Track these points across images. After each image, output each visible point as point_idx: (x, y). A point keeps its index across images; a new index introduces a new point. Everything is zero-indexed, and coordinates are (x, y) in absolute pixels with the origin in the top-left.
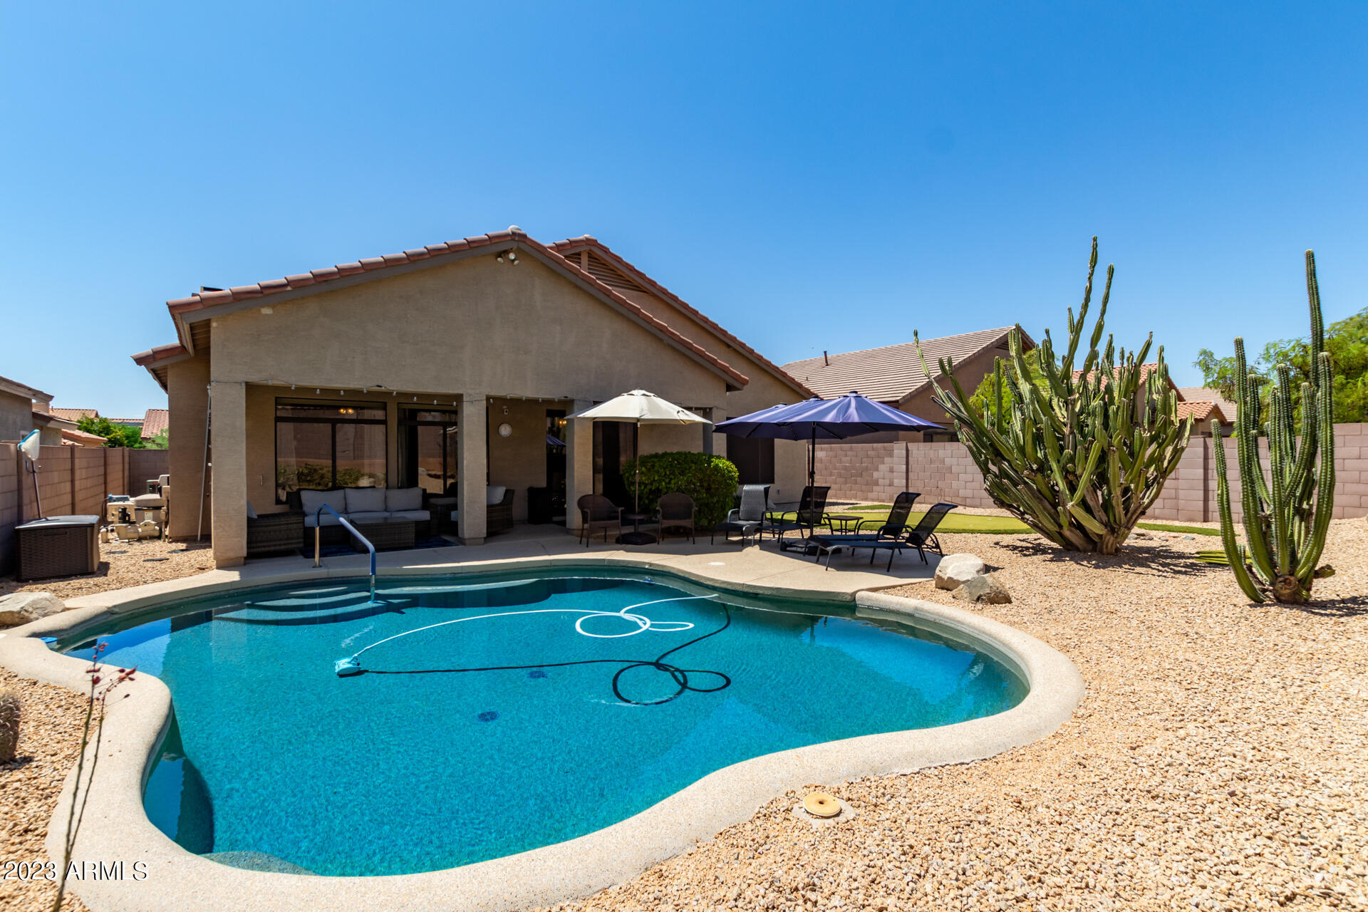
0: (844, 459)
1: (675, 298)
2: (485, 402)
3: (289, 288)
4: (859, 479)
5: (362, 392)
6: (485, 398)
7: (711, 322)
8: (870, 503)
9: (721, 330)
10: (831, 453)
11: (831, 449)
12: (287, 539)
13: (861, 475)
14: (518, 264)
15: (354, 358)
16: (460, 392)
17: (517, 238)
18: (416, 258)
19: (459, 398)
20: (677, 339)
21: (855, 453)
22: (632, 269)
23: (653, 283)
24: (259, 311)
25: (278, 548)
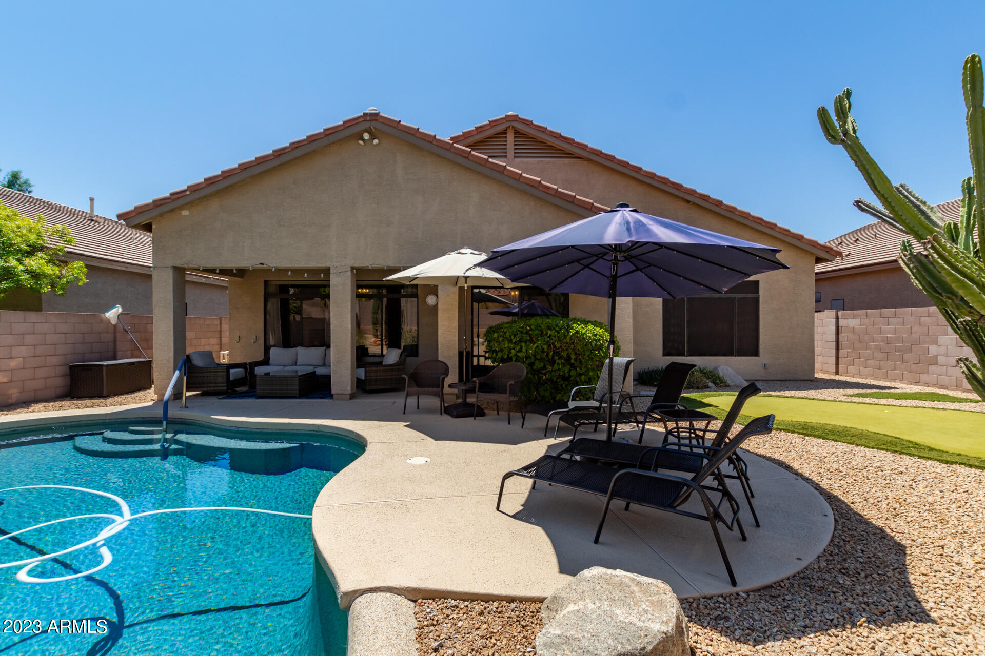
0: (884, 328)
1: (611, 158)
2: (349, 273)
3: (188, 193)
4: (907, 356)
5: (249, 270)
6: (350, 269)
7: (659, 177)
8: (915, 389)
9: (674, 184)
10: (866, 321)
11: (867, 316)
12: (216, 383)
13: (910, 350)
14: (377, 145)
15: (244, 242)
16: (327, 265)
17: (368, 118)
18: (279, 153)
19: (327, 271)
20: (553, 193)
21: (901, 320)
22: (559, 136)
23: (584, 147)
24: (181, 213)
25: (209, 389)
